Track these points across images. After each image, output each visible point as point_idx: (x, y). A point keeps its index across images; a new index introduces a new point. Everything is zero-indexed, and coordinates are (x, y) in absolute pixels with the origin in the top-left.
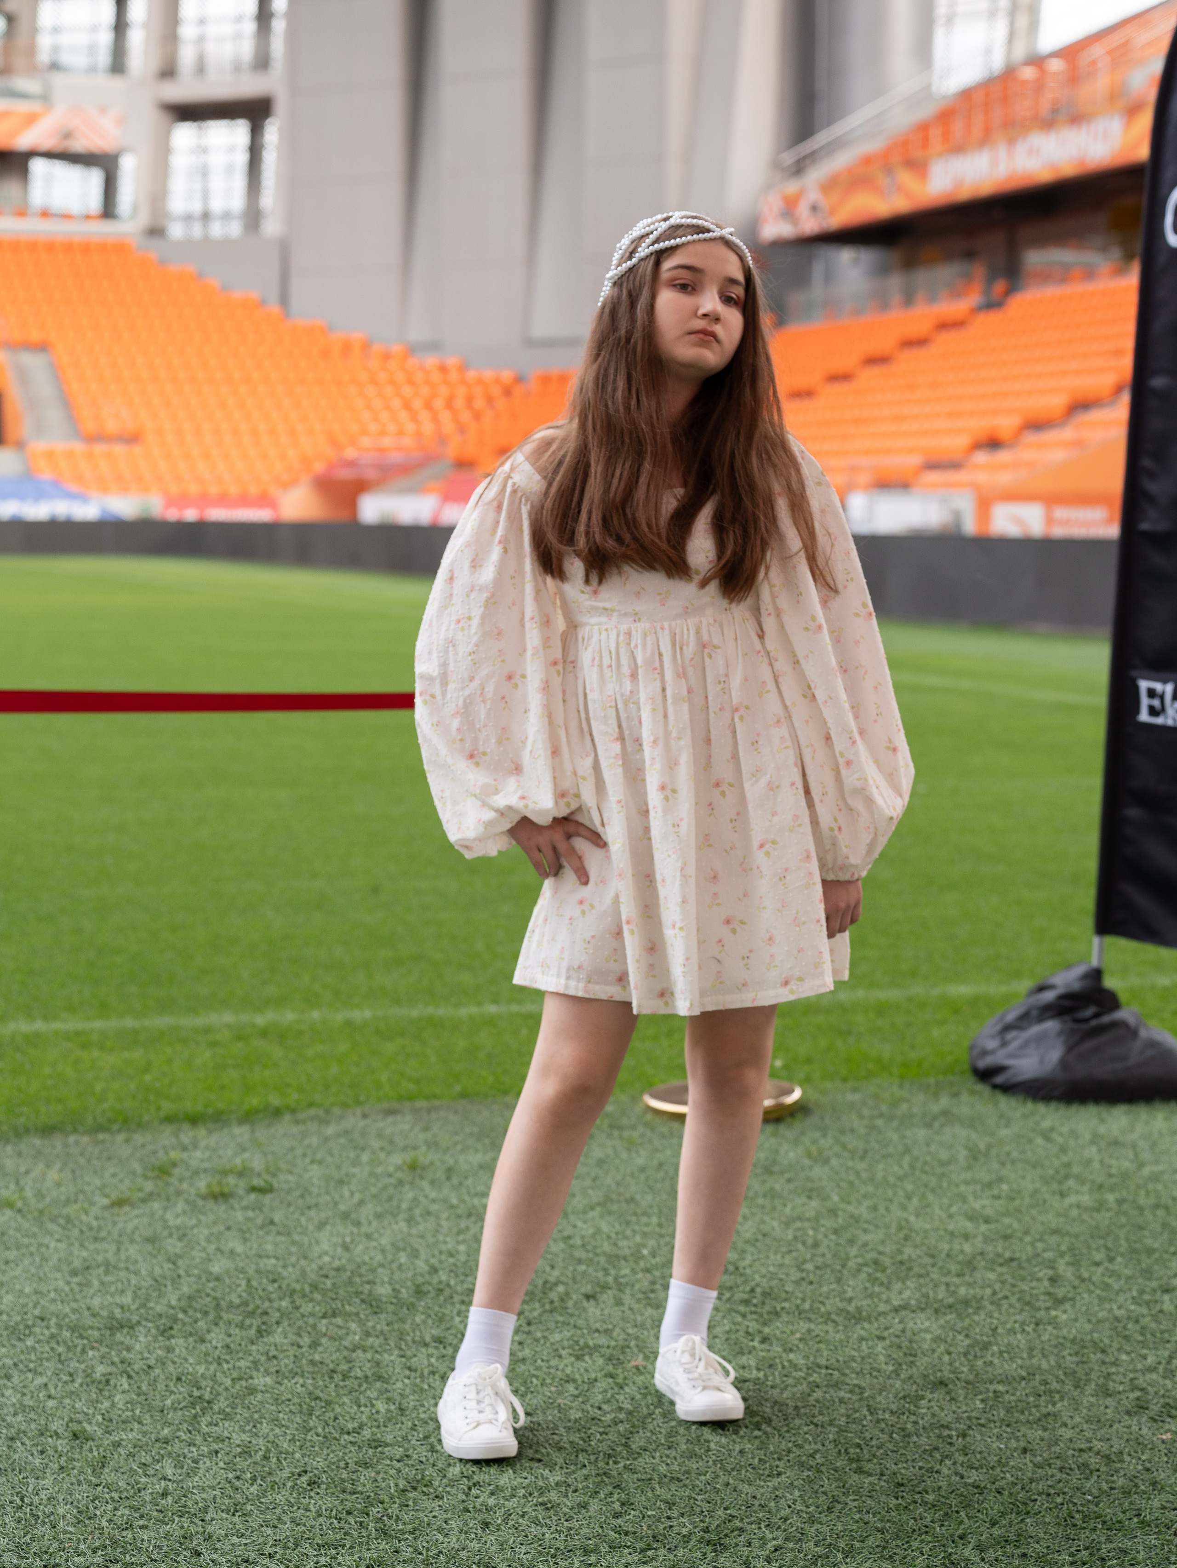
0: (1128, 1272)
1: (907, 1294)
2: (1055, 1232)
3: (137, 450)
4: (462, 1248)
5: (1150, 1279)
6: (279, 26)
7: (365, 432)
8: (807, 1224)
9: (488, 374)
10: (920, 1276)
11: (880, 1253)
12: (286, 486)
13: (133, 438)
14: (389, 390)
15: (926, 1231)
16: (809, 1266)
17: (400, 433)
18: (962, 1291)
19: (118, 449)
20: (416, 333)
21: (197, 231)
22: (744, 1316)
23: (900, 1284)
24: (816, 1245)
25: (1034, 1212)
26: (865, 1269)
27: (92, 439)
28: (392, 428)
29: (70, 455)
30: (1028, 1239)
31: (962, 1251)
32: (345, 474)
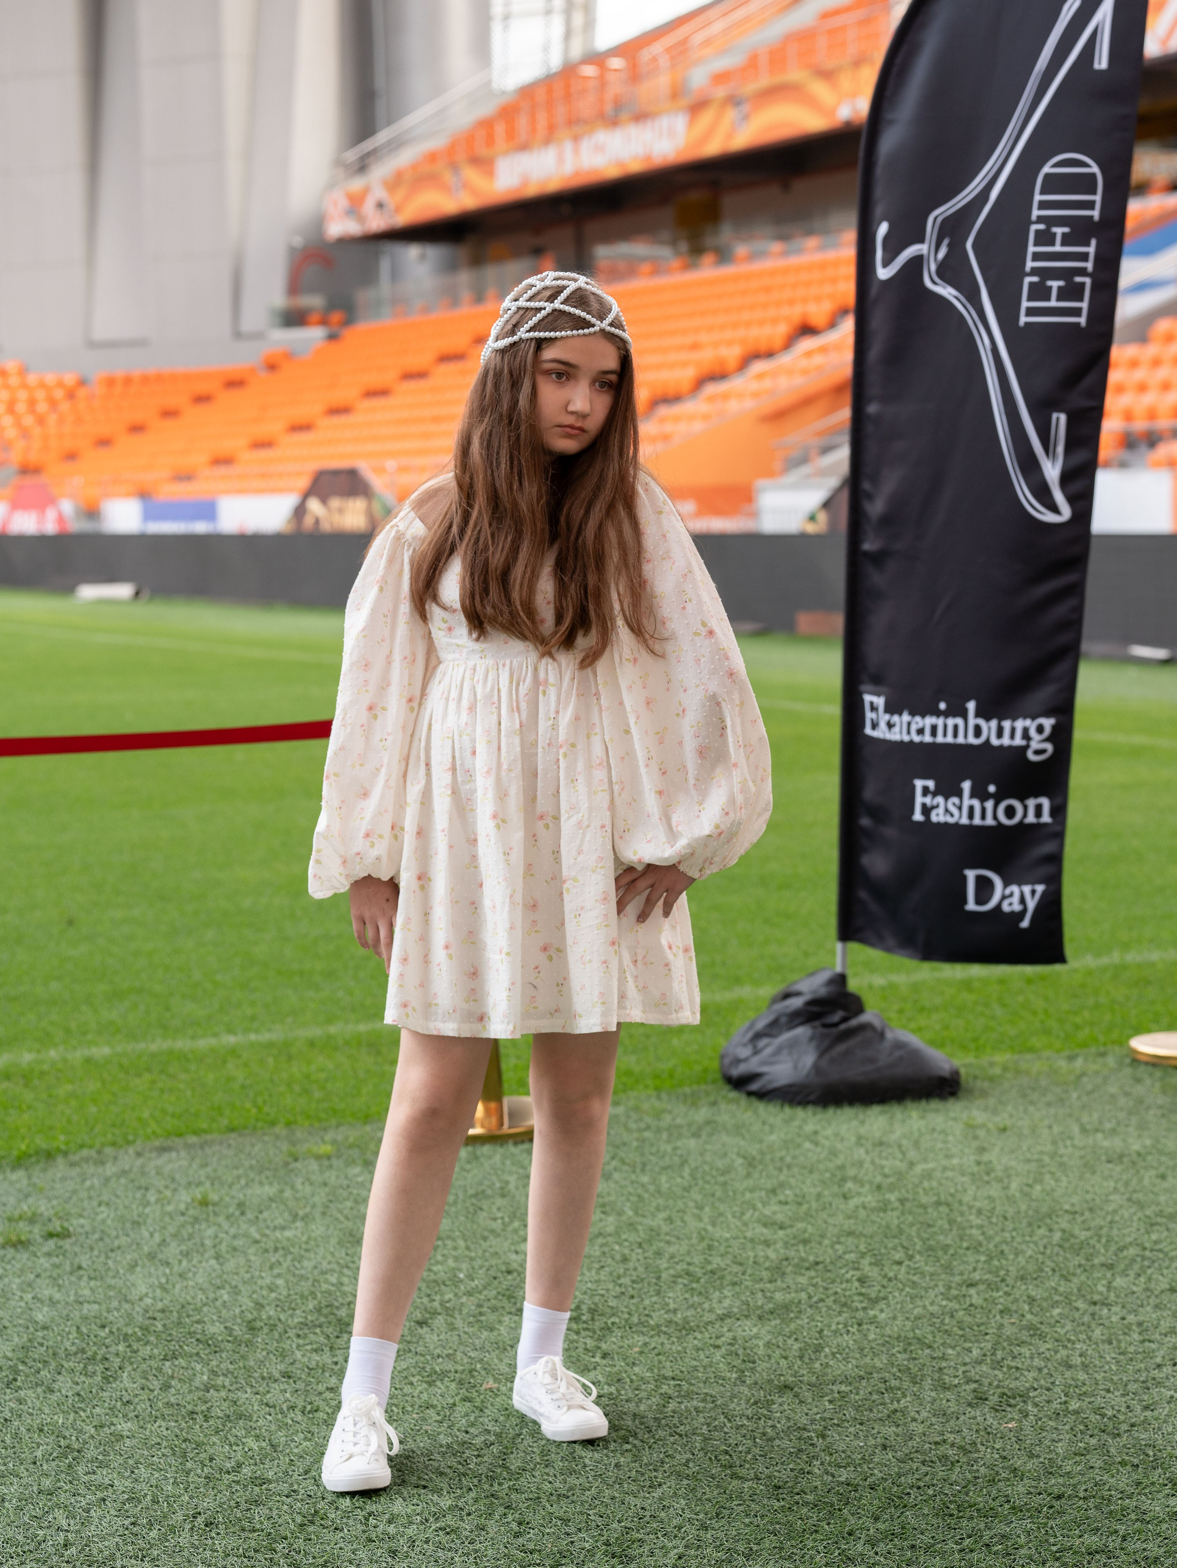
0: (932, 1270)
1: (727, 1303)
2: (850, 1233)
5: (952, 1275)
8: (610, 1239)
9: (50, 378)
10: (734, 1284)
11: (689, 1264)
15: (727, 1240)
18: (778, 1296)
24: (625, 1259)
25: (824, 1215)
26: (680, 1280)
30: (826, 1242)
31: (767, 1258)
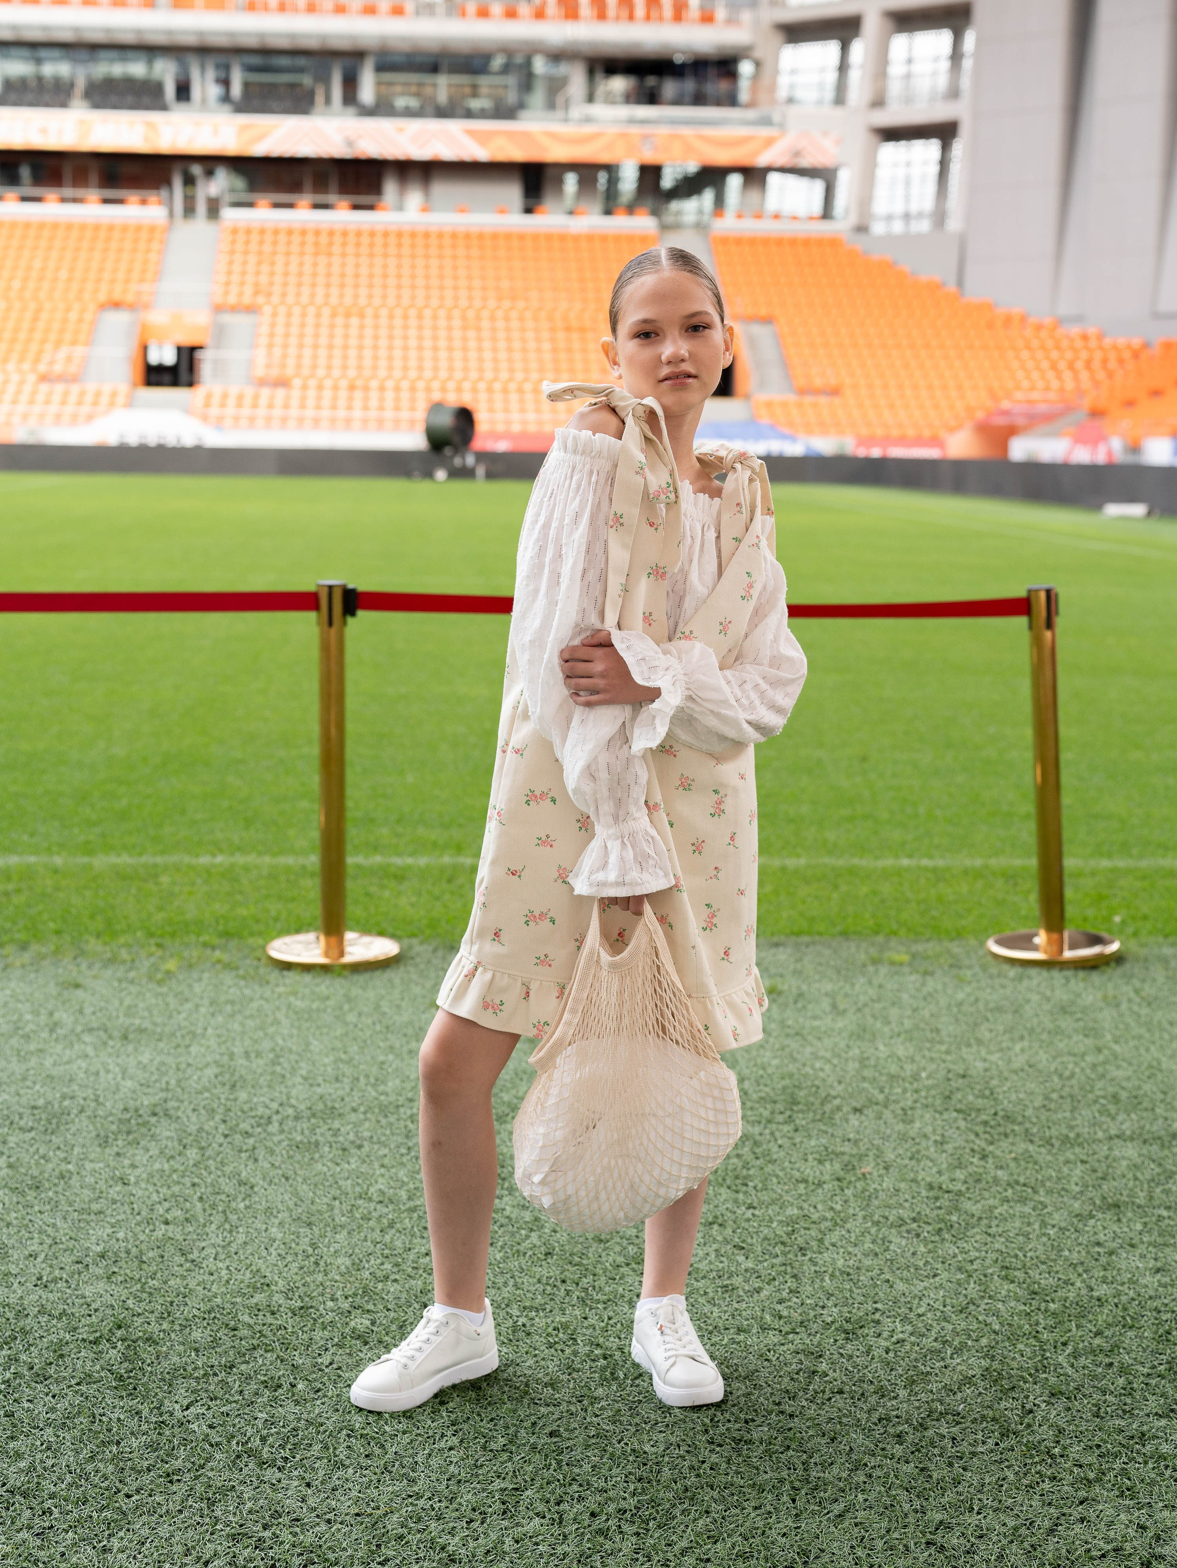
1: (1126, 1125)
3: (837, 401)
4: (775, 1062)
6: (967, 64)
7: (1018, 388)
8: (1072, 1059)
9: (1121, 341)
10: (1146, 1110)
11: (1122, 1088)
12: (952, 430)
13: (835, 392)
14: (1040, 354)
16: (1055, 1096)
17: (1047, 389)
19: (823, 400)
20: (1065, 309)
21: (898, 227)
22: (977, 1135)
23: (1125, 1116)
24: (1070, 1077)
26: (1102, 1101)
27: (802, 392)
28: (1040, 384)
29: (784, 405)
32: (1001, 421)
